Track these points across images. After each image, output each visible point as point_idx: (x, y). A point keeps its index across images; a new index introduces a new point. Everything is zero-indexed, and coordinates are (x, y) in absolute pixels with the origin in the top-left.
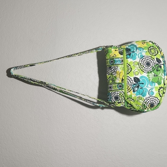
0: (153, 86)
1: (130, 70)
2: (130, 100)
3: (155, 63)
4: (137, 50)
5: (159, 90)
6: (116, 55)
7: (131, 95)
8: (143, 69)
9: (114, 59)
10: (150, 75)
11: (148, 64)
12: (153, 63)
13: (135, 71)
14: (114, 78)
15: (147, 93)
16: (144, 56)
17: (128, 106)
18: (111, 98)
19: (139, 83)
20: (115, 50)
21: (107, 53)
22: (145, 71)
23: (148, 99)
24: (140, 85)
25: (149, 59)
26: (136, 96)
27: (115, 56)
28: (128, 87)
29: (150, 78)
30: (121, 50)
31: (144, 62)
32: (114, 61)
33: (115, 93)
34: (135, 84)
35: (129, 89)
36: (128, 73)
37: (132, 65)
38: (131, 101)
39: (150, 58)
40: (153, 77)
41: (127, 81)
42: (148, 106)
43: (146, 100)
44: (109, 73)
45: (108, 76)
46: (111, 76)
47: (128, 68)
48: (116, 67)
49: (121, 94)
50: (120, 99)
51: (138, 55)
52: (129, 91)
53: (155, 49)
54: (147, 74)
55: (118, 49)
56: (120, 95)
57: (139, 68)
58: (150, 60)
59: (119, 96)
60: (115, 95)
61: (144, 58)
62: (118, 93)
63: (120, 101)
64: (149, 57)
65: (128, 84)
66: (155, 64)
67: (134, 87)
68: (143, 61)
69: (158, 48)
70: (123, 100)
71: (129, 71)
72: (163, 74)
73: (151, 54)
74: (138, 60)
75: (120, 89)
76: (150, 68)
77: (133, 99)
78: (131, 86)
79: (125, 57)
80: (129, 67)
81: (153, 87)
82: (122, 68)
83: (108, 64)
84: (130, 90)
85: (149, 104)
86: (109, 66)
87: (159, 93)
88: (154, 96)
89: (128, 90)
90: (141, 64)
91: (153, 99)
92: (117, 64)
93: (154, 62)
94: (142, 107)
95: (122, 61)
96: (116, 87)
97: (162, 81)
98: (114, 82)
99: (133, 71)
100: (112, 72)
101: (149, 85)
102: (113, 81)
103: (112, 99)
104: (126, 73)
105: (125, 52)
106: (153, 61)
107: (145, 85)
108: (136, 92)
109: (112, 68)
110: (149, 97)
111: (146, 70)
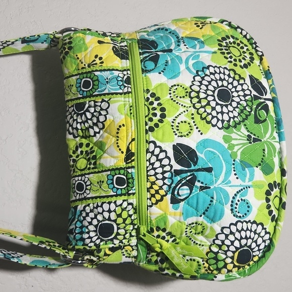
0: (247, 180)
1: (158, 117)
2: (158, 236)
3: (247, 92)
4: (182, 45)
5: (268, 193)
6: (101, 58)
7: (164, 218)
8: (208, 114)
9: (97, 73)
10: (233, 136)
11: (225, 95)
12: (241, 93)
13: (178, 120)
14: (96, 148)
15: (227, 209)
16: (208, 67)
17: (149, 262)
18: (82, 233)
19: (193, 168)
20: (100, 42)
21: (67, 53)
22: (214, 121)
23: (231, 233)
24: (201, 175)
25: (227, 78)
26: (182, 220)
27: (98, 61)
28: (153, 183)
29: (236, 148)
30: (123, 44)
31: (210, 87)
32: (96, 83)
33: (100, 210)
34: (178, 172)
35: (157, 192)
36: (151, 129)
37: (165, 99)
38: (164, 242)
39: (229, 76)
40: (244, 144)
41: (149, 160)
42: (229, 260)
43: (222, 237)
44: (77, 129)
45: (72, 142)
46: (85, 141)
47: (151, 107)
48: (104, 105)
49: (125, 215)
50: (118, 234)
51: (184, 61)
52: (154, 200)
53: (241, 45)
54: (223, 132)
55: (109, 38)
56: (119, 216)
57: (194, 111)
58: (231, 80)
59: (115, 221)
60: (100, 217)
61: (207, 72)
62: (109, 211)
63: (121, 242)
64: (227, 72)
65: (152, 172)
66: (247, 98)
67: (175, 182)
68: (204, 82)
69: (251, 44)
70: (131, 236)
71: (156, 119)
72: (276, 135)
73: (230, 62)
74: (185, 79)
75: (119, 192)
76: (231, 112)
77: (169, 234)
78: (164, 178)
79: (139, 66)
80: (155, 105)
81: (247, 183)
82: (127, 106)
83: (73, 94)
84: (158, 197)
85: (234, 252)
86: (75, 102)
87: (269, 207)
88: (251, 217)
89: (153, 196)
90: (198, 92)
91: (248, 232)
92: (106, 91)
93: (243, 90)
94: (206, 265)
95: (128, 81)
96: (105, 185)
97: (276, 160)
98: (95, 164)
99: (168, 119)
100: (87, 125)
101: (232, 177)
102: (92, 159)
103: (85, 236)
104: (143, 128)
105: (137, 51)
106: (242, 85)
107: (217, 177)
108: (182, 203)
109: (88, 110)
110: (236, 225)
111: (220, 116)
